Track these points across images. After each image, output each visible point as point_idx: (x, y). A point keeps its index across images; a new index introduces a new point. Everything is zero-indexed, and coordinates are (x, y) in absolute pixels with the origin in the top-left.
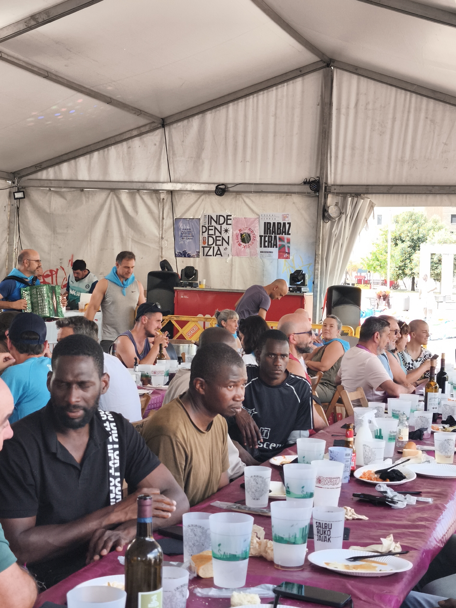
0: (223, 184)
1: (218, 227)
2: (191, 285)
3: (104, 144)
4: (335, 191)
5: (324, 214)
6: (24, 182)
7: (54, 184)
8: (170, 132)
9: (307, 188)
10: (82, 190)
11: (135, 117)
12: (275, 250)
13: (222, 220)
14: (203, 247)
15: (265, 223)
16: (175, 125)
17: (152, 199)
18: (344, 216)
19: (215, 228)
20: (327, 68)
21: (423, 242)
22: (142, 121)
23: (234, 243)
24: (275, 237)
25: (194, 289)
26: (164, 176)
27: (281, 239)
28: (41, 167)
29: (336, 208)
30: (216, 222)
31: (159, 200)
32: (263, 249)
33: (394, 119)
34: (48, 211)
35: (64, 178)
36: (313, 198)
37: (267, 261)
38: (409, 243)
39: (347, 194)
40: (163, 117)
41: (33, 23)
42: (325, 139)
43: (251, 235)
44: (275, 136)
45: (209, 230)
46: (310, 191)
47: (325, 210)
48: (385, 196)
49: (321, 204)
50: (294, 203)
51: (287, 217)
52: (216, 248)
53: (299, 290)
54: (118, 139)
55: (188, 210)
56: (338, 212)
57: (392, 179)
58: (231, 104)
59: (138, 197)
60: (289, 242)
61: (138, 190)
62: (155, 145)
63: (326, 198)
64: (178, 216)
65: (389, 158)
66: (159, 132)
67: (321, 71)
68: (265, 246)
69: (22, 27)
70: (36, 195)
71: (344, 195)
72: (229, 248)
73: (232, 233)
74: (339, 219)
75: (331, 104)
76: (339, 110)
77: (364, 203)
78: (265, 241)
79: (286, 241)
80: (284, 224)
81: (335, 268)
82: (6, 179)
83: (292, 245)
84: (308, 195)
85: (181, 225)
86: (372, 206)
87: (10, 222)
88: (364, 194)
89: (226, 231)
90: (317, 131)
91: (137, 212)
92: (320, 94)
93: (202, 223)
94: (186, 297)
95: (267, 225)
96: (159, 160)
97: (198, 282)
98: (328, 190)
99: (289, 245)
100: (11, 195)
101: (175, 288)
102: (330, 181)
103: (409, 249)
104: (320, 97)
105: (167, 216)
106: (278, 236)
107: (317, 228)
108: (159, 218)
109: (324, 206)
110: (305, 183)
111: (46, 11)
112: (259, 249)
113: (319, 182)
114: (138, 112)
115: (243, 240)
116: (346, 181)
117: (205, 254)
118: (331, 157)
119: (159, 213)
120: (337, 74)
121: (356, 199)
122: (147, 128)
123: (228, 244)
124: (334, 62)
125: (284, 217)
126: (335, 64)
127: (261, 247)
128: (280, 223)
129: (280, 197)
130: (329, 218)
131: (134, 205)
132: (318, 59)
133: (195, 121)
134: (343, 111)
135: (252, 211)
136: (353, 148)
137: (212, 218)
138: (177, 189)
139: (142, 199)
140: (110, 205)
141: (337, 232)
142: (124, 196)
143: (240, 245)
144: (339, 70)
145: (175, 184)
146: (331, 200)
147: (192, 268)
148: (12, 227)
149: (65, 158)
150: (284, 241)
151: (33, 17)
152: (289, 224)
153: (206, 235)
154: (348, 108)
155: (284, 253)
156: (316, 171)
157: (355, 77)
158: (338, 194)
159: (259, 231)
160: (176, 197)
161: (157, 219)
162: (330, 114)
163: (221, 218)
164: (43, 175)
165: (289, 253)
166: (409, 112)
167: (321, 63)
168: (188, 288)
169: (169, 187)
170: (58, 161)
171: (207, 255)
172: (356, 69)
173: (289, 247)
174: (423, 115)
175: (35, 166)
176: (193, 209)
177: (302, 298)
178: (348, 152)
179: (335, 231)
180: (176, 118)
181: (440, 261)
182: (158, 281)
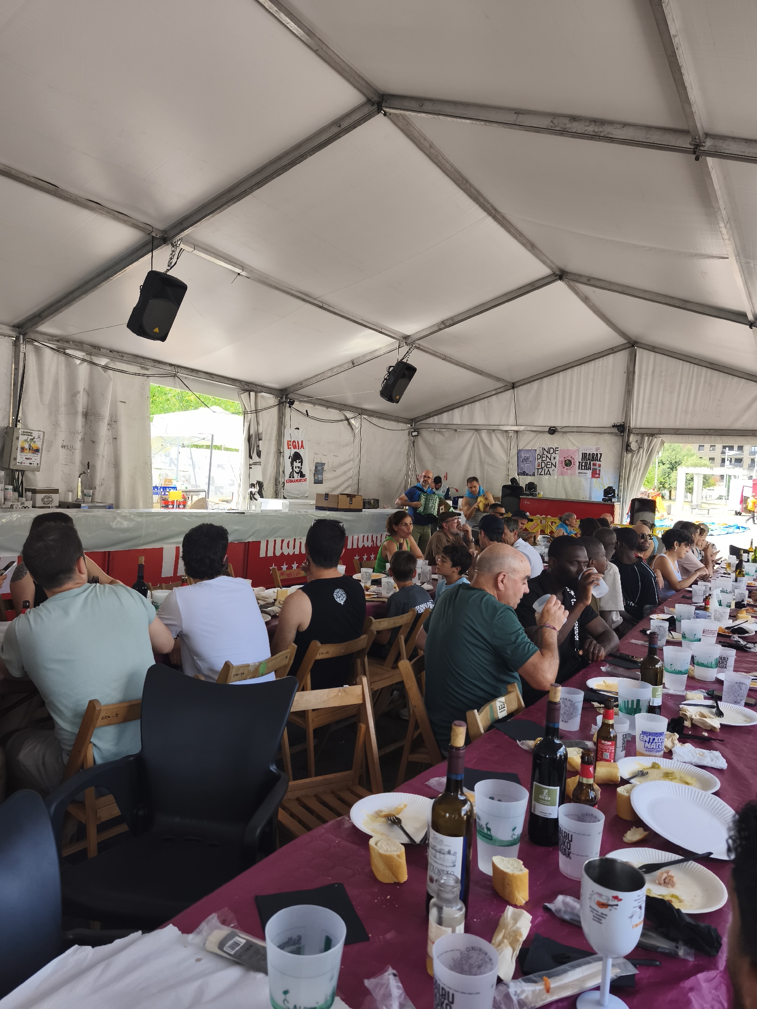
0: (554, 427)
1: (549, 455)
2: (532, 495)
3: (472, 400)
4: (636, 432)
5: (627, 448)
6: (418, 425)
7: (438, 426)
8: (517, 392)
9: (615, 430)
10: (456, 430)
11: (496, 382)
12: (589, 472)
13: (552, 451)
14: (538, 469)
15: (583, 453)
16: (521, 387)
17: (503, 436)
18: (642, 450)
19: (547, 456)
20: (632, 348)
21: (679, 464)
22: (499, 385)
23: (559, 466)
24: (590, 463)
25: (534, 497)
26: (512, 420)
27: (594, 465)
28: (429, 415)
29: (636, 444)
30: (548, 452)
31: (508, 437)
32: (581, 471)
33: (681, 382)
34: (432, 443)
35: (444, 423)
36: (619, 437)
37: (583, 480)
38: (668, 466)
39: (644, 434)
40: (513, 382)
41: (443, 326)
42: (629, 396)
43: (572, 461)
44: (592, 394)
45: (542, 457)
46: (617, 431)
47: (628, 445)
48: (673, 436)
49: (625, 441)
50: (605, 440)
51: (599, 449)
52: (547, 470)
53: (611, 500)
54: (482, 396)
55: (528, 443)
56: (638, 447)
57: (678, 425)
58: (561, 373)
59: (493, 435)
60: (600, 466)
61: (494, 430)
62: (507, 400)
63: (629, 437)
64: (521, 448)
65: (677, 410)
66: (511, 391)
67: (628, 350)
68: (582, 469)
69: (436, 329)
70: (425, 433)
71: (643, 435)
72: (556, 470)
73: (558, 459)
74: (638, 452)
75: (634, 372)
76: (640, 376)
77: (657, 441)
78: (582, 466)
79: (597, 466)
80: (597, 454)
81: (634, 485)
82: (406, 423)
83: (601, 469)
84: (616, 435)
85: (523, 455)
86: (663, 443)
87: (409, 451)
88: (657, 434)
89: (554, 458)
90: (624, 391)
91: (492, 445)
92: (626, 365)
93: (538, 452)
94: (528, 503)
95: (584, 456)
96: (509, 410)
97: (537, 493)
98: (630, 432)
99: (600, 468)
100: (410, 433)
101: (521, 497)
102: (632, 425)
103: (669, 470)
104: (626, 368)
105: (513, 448)
106: (592, 462)
107: (621, 458)
108: (508, 449)
109: (627, 442)
110: (613, 426)
111: (452, 318)
112: (578, 471)
113: (624, 425)
114: (498, 379)
115: (566, 465)
116: (643, 426)
117: (539, 474)
118: (633, 409)
119: (508, 446)
120: (639, 352)
121: (651, 438)
122: (502, 390)
123: (555, 467)
124: (637, 344)
125: (597, 449)
126: (638, 345)
127: (579, 469)
128: (594, 454)
129: (595, 436)
130: (631, 451)
131: (491, 440)
132: (626, 342)
133: (536, 384)
134: (643, 377)
135: (574, 445)
136: (650, 403)
137: (544, 449)
138: (521, 430)
139: (496, 436)
140: (474, 440)
141: (637, 460)
142: (484, 435)
143: (564, 468)
144: (640, 349)
145: (520, 427)
146: (632, 438)
147: (533, 484)
148: (409, 454)
149: (446, 409)
150: (596, 466)
151: (443, 322)
152: (601, 454)
153: (540, 461)
154: (646, 375)
155: (596, 474)
156: (622, 418)
157: (653, 353)
158: (638, 434)
159: (578, 458)
160: (520, 435)
161: (506, 450)
162: (633, 379)
163: (552, 450)
164: (431, 420)
165: (599, 474)
166: (692, 378)
167: (628, 344)
168: (530, 497)
169: (516, 428)
170: (441, 412)
171: (540, 475)
172: (654, 349)
173: (600, 470)
174: (702, 380)
175: (426, 415)
176: (532, 443)
177: (613, 506)
178: (646, 405)
179: (635, 459)
180: (522, 383)
181: (692, 479)
182: (509, 491)
